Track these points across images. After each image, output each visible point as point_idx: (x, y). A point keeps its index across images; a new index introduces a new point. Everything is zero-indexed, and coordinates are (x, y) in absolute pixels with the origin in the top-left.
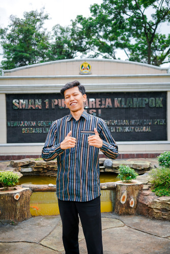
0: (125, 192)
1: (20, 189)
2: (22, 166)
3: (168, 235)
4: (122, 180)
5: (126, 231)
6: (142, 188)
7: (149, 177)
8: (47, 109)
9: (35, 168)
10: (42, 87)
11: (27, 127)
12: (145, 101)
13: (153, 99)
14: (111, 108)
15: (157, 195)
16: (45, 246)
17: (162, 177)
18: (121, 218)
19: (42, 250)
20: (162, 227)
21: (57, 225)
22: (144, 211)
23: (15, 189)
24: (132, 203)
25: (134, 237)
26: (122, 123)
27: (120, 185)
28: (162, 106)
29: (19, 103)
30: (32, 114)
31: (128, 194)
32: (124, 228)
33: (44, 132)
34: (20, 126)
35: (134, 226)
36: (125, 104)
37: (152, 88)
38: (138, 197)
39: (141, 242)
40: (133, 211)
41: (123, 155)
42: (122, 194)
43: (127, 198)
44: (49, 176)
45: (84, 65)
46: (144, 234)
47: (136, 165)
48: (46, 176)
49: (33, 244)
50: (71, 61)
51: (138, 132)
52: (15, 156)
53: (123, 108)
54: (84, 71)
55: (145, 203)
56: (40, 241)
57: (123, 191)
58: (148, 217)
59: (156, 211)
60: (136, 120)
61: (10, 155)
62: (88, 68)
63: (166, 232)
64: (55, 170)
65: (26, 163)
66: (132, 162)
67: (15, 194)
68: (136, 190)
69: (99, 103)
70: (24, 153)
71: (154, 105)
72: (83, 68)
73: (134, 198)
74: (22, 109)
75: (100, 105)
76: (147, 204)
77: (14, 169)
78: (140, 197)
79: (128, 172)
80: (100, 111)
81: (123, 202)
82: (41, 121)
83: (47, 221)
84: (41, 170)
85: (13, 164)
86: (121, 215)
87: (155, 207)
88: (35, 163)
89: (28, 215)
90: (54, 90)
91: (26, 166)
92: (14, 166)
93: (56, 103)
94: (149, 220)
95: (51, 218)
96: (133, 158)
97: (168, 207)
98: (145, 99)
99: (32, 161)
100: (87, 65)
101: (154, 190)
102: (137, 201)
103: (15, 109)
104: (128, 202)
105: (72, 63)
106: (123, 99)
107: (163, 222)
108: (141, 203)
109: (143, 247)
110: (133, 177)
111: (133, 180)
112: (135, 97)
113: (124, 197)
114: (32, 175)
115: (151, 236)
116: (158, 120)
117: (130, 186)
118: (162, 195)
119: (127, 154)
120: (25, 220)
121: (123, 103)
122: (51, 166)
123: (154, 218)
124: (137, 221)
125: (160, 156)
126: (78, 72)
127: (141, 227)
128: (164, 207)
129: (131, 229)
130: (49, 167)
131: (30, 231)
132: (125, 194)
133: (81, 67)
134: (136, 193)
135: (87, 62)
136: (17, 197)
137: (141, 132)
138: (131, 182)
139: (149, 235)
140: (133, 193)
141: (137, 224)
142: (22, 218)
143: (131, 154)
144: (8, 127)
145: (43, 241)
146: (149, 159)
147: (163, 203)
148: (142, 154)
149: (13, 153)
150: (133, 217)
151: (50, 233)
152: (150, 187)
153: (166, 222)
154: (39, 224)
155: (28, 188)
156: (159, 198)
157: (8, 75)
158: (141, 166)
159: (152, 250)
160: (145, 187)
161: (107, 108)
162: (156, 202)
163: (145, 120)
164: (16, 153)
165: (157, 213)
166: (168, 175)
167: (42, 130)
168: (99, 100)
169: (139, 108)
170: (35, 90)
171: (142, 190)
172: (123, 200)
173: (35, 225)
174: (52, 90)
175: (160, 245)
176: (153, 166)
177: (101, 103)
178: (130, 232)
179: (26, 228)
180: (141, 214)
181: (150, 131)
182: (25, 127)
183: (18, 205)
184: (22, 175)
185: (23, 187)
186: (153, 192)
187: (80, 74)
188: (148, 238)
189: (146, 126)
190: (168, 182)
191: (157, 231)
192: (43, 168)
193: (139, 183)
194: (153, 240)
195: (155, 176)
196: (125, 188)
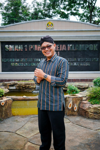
0: (71, 101)
1: (5, 99)
2: (9, 86)
3: (97, 129)
4: (70, 94)
5: (70, 126)
6: (82, 99)
7: (87, 92)
8: (26, 51)
9: (18, 87)
10: (23, 37)
11: (14, 62)
12: (87, 46)
13: (92, 45)
14: (65, 51)
15: (91, 104)
16: (19, 135)
17: (95, 93)
18: (68, 117)
19: (16, 137)
20: (94, 124)
21: (28, 121)
22: (83, 113)
23: (2, 99)
24: (75, 109)
25: (76, 129)
26: (72, 60)
27: (68, 97)
28: (97, 50)
29: (9, 47)
30: (17, 54)
31: (73, 103)
32: (70, 124)
33: (24, 65)
34: (9, 61)
35: (76, 123)
36: (74, 48)
37: (91, 38)
38: (79, 104)
39: (79, 133)
40: (76, 113)
41: (72, 79)
42: (69, 102)
43: (73, 105)
44: (26, 92)
45: (49, 24)
46: (82, 127)
47: (80, 85)
48: (25, 92)
49: (11, 133)
50: (41, 21)
51: (82, 66)
52: (6, 80)
53: (73, 51)
54: (49, 27)
55: (84, 108)
56: (16, 131)
57: (70, 101)
58: (85, 117)
59: (90, 113)
60: (81, 59)
61: (4, 79)
62: (52, 25)
63: (96, 127)
64: (30, 88)
65: (12, 84)
66: (77, 84)
67: (2, 102)
68: (78, 100)
69: (58, 47)
70: (12, 78)
71: (92, 49)
72: (48, 25)
73: (77, 105)
74: (11, 51)
75: (59, 49)
76: (85, 109)
77: (5, 87)
78: (81, 105)
79: (74, 89)
80: (58, 52)
81: (70, 108)
82: (22, 58)
83: (22, 119)
84: (21, 88)
85: (4, 84)
86: (68, 116)
87: (90, 111)
88: (17, 84)
89: (10, 115)
90: (31, 39)
91: (13, 85)
92: (5, 85)
93: (32, 47)
94: (86, 119)
95: (24, 117)
96: (78, 81)
97: (98, 111)
98: (86, 45)
99: (15, 82)
100: (51, 24)
101: (90, 101)
102: (79, 107)
103: (6, 51)
104: (73, 108)
105: (41, 22)
106: (73, 45)
107: (95, 121)
108: (81, 109)
109: (81, 136)
110: (77, 92)
111: (76, 94)
112: (81, 44)
113: (70, 105)
114: (16, 91)
115: (86, 129)
116: (95, 58)
117: (75, 97)
118: (94, 103)
119: (75, 79)
120: (8, 118)
121: (73, 48)
122: (27, 86)
123: (89, 118)
124: (78, 120)
125: (95, 80)
126: (46, 28)
127: (81, 123)
128: (95, 111)
129: (74, 124)
130: (26, 86)
131: (10, 125)
132: (71, 103)
133: (47, 25)
134: (78, 102)
135: (51, 22)
136: (3, 104)
137: (84, 66)
138: (75, 96)
139: (85, 129)
140: (76, 102)
141: (78, 121)
142: (6, 117)
143: (77, 79)
144: (2, 62)
145: (17, 131)
146: (88, 82)
147: (95, 108)
148: (84, 79)
149: (5, 78)
150: (76, 117)
151: (23, 126)
152: (87, 99)
153: (96, 120)
154: (16, 121)
155: (10, 99)
156: (93, 106)
157: (2, 30)
158: (83, 86)
159: (86, 138)
160: (84, 99)
161: (63, 51)
162: (90, 108)
163: (86, 58)
164: (7, 78)
165: (91, 114)
166: (99, 91)
167: (23, 64)
168: (58, 45)
169: (83, 51)
170: (18, 39)
171: (82, 100)
172: (70, 106)
173: (14, 121)
174: (29, 39)
175: (92, 135)
176: (90, 86)
177: (60, 47)
178: (73, 126)
179: (8, 123)
180: (81, 115)
181: (89, 65)
182: (13, 62)
183: (4, 109)
184: (9, 91)
185: (7, 98)
186: (89, 101)
187: (46, 29)
188: (84, 130)
189: (87, 62)
190: (99, 96)
191: (90, 126)
192: (22, 87)
193: (80, 96)
194: (88, 132)
195: (91, 92)
196: (71, 99)
